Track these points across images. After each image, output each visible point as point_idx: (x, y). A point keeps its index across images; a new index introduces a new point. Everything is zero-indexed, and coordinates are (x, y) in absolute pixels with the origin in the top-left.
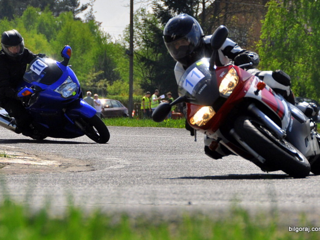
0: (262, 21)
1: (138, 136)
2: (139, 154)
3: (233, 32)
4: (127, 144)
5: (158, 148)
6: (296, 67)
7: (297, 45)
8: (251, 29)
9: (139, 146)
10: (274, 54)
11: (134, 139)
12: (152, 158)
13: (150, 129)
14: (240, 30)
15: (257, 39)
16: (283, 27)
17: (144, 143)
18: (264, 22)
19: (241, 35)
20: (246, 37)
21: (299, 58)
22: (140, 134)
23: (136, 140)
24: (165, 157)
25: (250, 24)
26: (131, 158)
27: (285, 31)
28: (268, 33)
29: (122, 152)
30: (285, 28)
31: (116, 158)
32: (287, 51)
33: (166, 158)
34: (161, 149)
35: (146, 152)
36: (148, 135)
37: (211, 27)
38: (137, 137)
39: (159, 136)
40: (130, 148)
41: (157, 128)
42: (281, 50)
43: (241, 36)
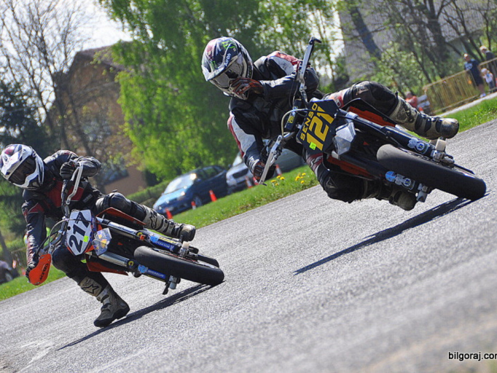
0: (119, 102)
1: (41, 300)
2: (56, 325)
3: (90, 126)
4: (34, 317)
5: (73, 307)
6: (179, 135)
7: (170, 111)
8: (110, 114)
9: (49, 313)
10: (147, 131)
11: (39, 306)
12: (74, 325)
13: (50, 285)
14: (98, 119)
15: (122, 122)
16: (145, 98)
17: (54, 308)
18: (122, 101)
19: (101, 124)
20: (107, 125)
21: (178, 125)
22: (43, 297)
23: (42, 307)
24: (88, 317)
25: (107, 109)
26: (49, 335)
27: (149, 100)
28: (132, 112)
29: (34, 330)
30: (149, 97)
31: (31, 341)
32: (161, 123)
33: (90, 318)
34: (77, 307)
35: (61, 318)
36: (53, 295)
37: (63, 129)
38: (41, 302)
39: (66, 291)
40: (41, 322)
41: (59, 280)
42: (154, 124)
43: (102, 127)
